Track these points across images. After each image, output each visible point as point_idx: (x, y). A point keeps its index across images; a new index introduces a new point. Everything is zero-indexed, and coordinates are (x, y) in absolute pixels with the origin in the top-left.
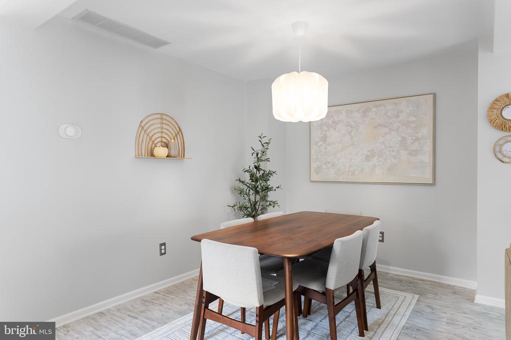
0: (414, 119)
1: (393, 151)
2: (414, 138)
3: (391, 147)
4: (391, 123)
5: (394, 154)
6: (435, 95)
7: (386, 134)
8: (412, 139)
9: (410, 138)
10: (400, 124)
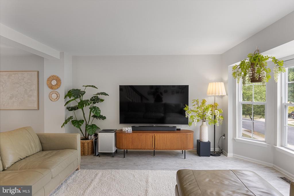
0: (30, 81)
1: (22, 95)
2: (30, 89)
3: (21, 93)
4: (21, 82)
5: (22, 96)
6: (38, 72)
7: (18, 87)
8: (29, 90)
9: (28, 89)
10: (24, 83)
